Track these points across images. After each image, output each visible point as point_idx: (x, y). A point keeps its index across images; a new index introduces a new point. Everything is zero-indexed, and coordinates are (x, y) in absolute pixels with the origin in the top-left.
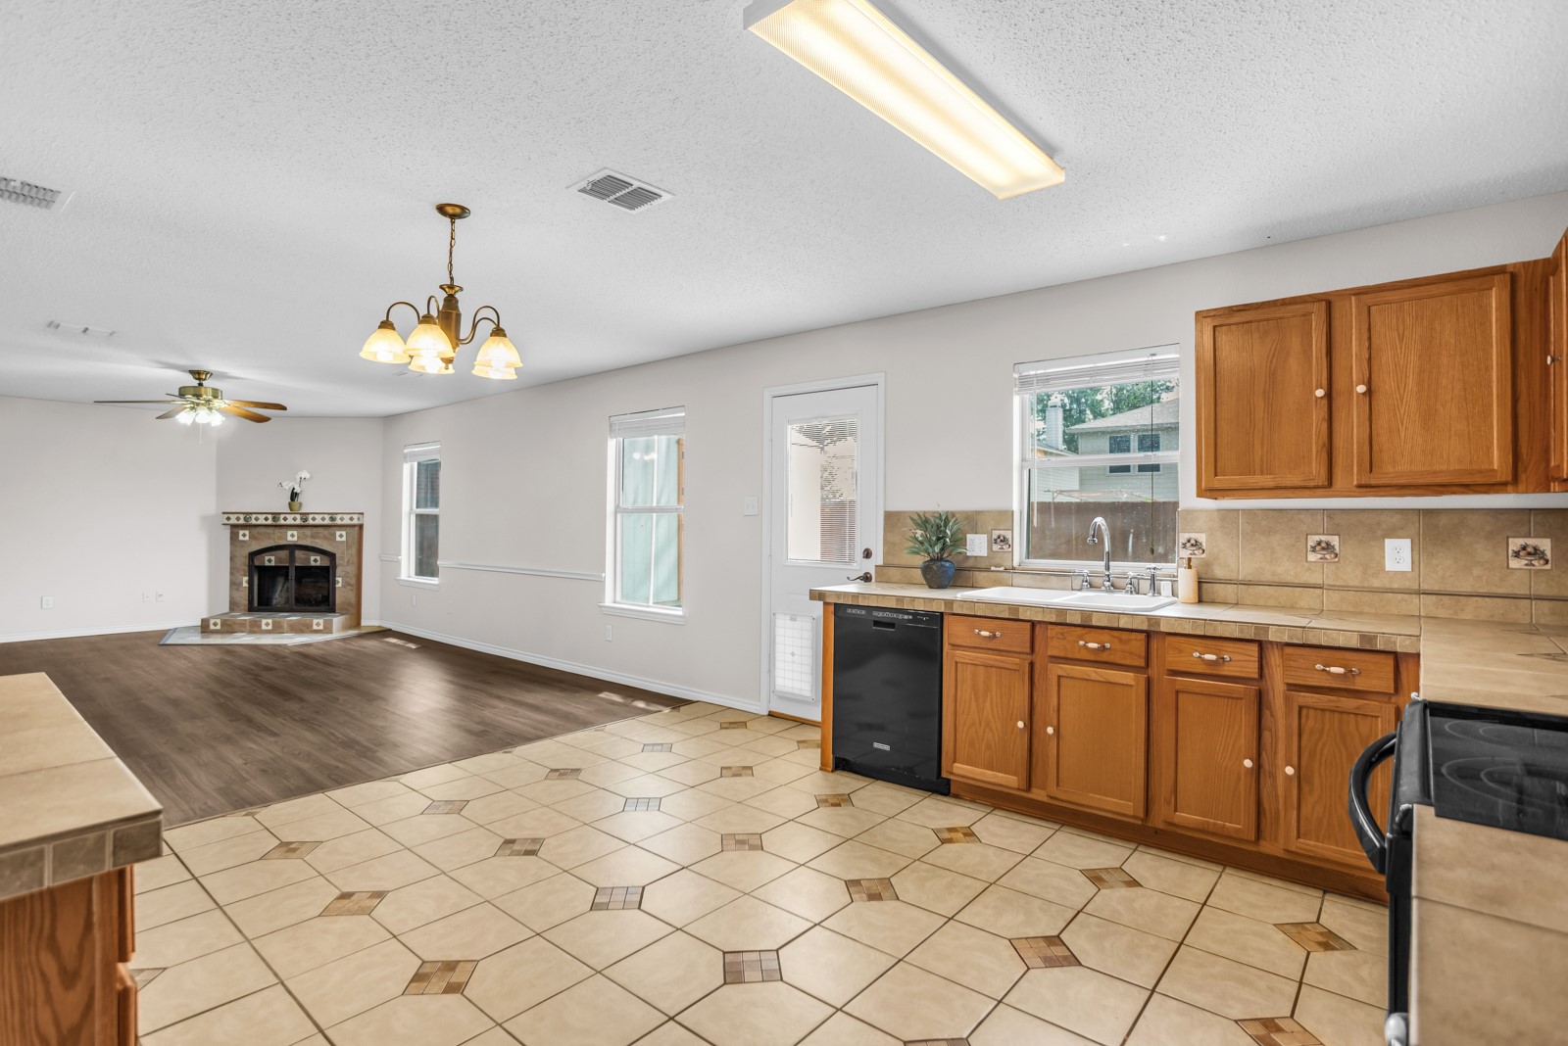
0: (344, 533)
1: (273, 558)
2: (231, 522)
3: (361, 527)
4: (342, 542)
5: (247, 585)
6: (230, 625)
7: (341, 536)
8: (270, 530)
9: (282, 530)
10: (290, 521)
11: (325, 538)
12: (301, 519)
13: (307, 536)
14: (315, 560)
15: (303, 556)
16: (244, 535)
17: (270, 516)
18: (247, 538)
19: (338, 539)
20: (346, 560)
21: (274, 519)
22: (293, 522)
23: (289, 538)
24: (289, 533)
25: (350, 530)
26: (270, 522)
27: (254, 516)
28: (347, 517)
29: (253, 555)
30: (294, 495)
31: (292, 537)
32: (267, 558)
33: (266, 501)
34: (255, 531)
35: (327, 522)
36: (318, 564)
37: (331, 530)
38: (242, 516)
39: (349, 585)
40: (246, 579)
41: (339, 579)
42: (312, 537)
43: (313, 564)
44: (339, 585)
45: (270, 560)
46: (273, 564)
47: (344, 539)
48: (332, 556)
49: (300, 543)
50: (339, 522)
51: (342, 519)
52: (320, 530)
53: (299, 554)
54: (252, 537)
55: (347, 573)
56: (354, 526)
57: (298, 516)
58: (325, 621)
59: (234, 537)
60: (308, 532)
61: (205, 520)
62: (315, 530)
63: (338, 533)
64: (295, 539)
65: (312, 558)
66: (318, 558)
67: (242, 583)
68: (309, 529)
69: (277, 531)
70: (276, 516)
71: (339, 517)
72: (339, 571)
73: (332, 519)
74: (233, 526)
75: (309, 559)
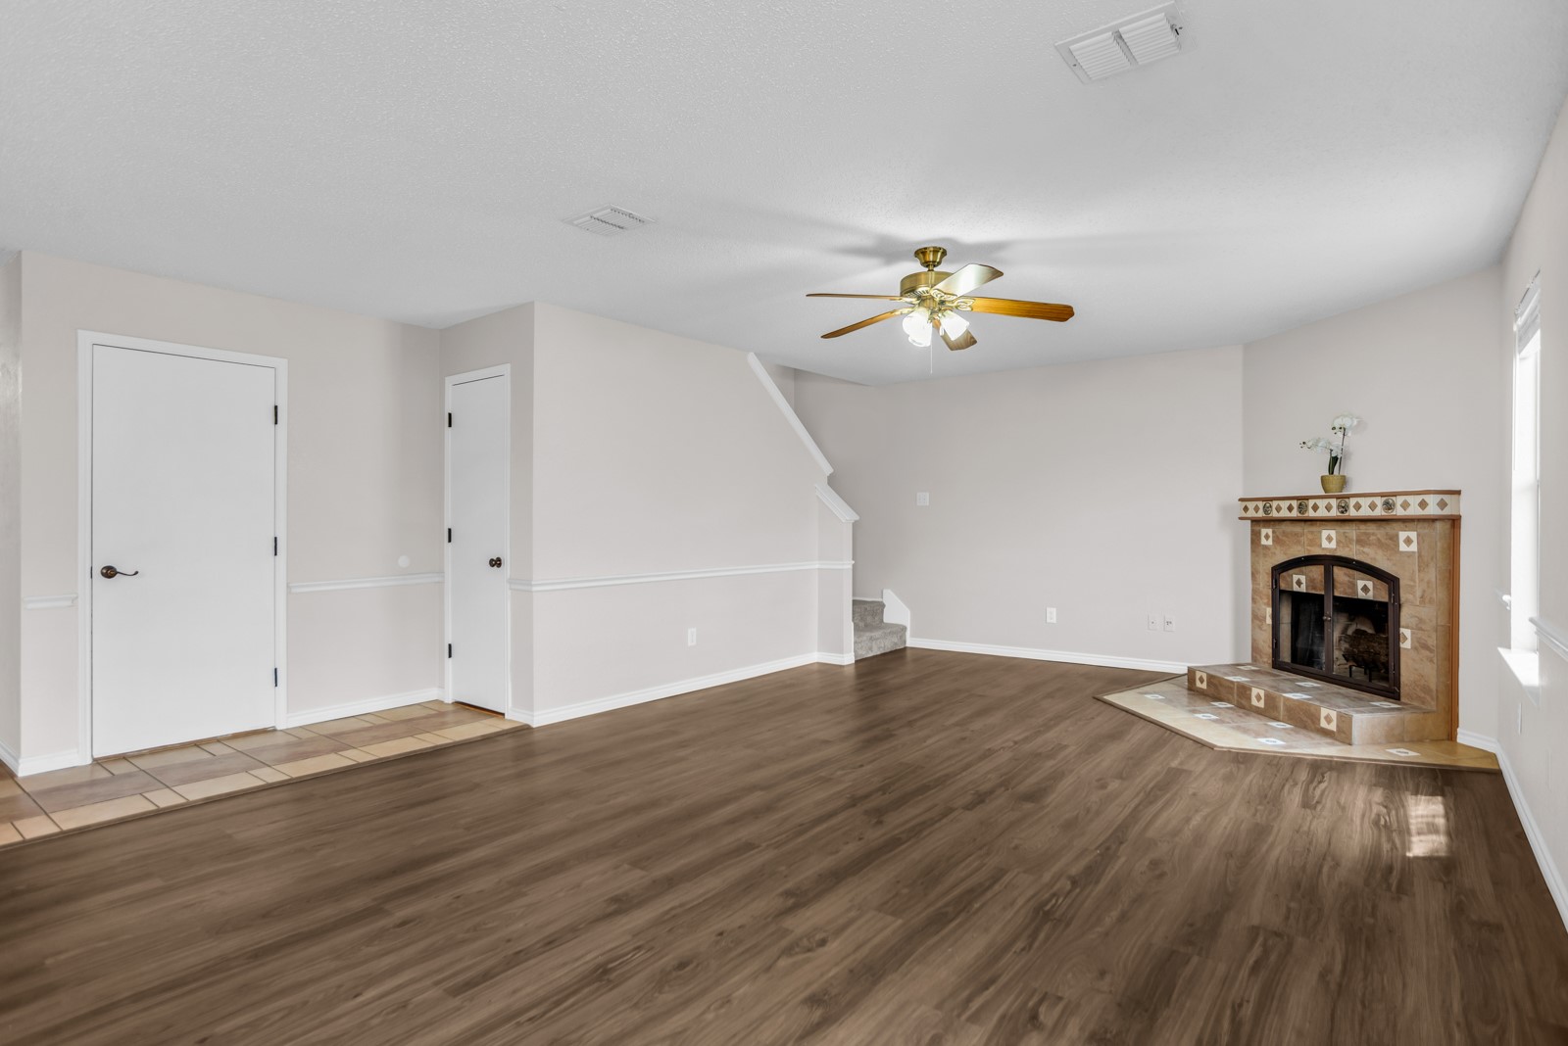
0: (1413, 535)
1: (1303, 578)
2: (1251, 514)
3: (1454, 522)
4: (1410, 555)
5: (1271, 622)
7: (1408, 541)
8: (1297, 528)
9: (1314, 529)
10: (1322, 513)
11: (1380, 545)
12: (1339, 507)
13: (1351, 540)
14: (1365, 588)
15: (1346, 579)
16: (1267, 537)
17: (1294, 503)
18: (1271, 542)
19: (1403, 547)
20: (1418, 593)
21: (1300, 507)
22: (1327, 514)
23: (1325, 544)
24: (1325, 533)
25: (1426, 529)
26: (1295, 514)
27: (1274, 504)
28: (1414, 501)
29: (1277, 572)
30: (1334, 462)
31: (1329, 542)
32: (1295, 577)
34: (1280, 529)
35: (1379, 512)
36: (1370, 596)
37: (1389, 529)
38: (1262, 504)
39: (1425, 645)
40: (1269, 610)
41: (1407, 633)
42: (1359, 542)
43: (1361, 595)
44: (1402, 643)
45: (1299, 581)
46: (1303, 589)
47: (1414, 547)
48: (1391, 581)
49: (1338, 554)
50: (1399, 512)
51: (1405, 505)
52: (1371, 528)
53: (1340, 573)
54: (1277, 539)
55: (1420, 620)
56: (1432, 520)
57: (1334, 502)
59: (1255, 540)
60: (1352, 531)
62: (1363, 528)
63: (1403, 535)
64: (1333, 545)
65: (1360, 584)
66: (1370, 584)
67: (1263, 618)
68: (1353, 526)
69: (1307, 529)
70: (1302, 500)
71: (1399, 500)
72: (1406, 614)
73: (1388, 506)
74: (1253, 521)
75: (1354, 586)
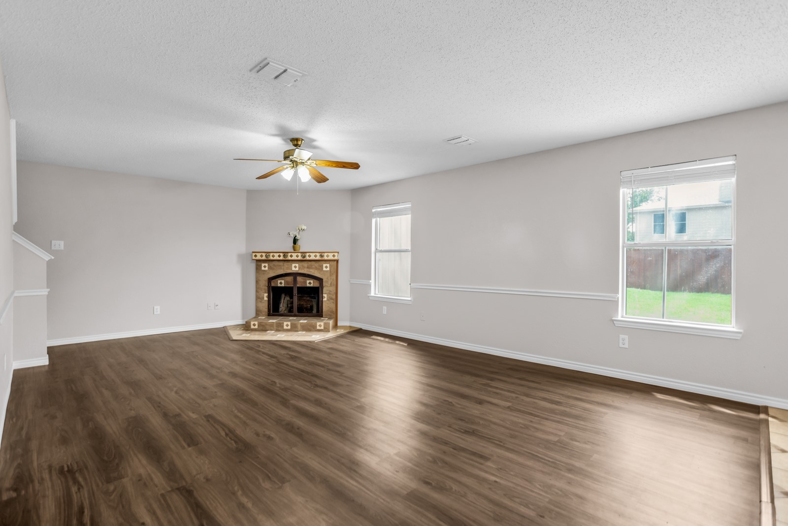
0: (328, 265)
1: (283, 281)
2: (257, 258)
3: (337, 261)
4: (327, 271)
5: (267, 299)
6: (263, 326)
7: (326, 267)
8: (281, 263)
9: (289, 263)
10: (294, 258)
11: (316, 268)
12: (302, 256)
13: (305, 267)
14: (310, 283)
15: (302, 280)
16: (265, 267)
17: (282, 254)
18: (267, 269)
19: (324, 269)
20: (330, 283)
21: (284, 256)
22: (296, 258)
23: (293, 269)
24: (293, 265)
25: (332, 263)
26: (282, 258)
27: (271, 254)
28: (331, 255)
29: (270, 280)
30: (295, 241)
31: (295, 268)
32: (279, 281)
33: (278, 245)
34: (272, 264)
35: (318, 258)
36: (312, 285)
37: (320, 263)
38: (264, 254)
39: (332, 299)
40: (266, 295)
41: (325, 295)
42: (308, 268)
43: (308, 285)
44: (325, 299)
45: (281, 283)
46: (283, 285)
47: (328, 269)
48: (320, 280)
49: (299, 272)
50: (325, 258)
51: (328, 256)
52: (313, 263)
53: (299, 279)
54: (270, 268)
55: (330, 291)
56: (334, 260)
57: (300, 254)
58: (325, 324)
59: (258, 268)
60: (305, 264)
61: (241, 257)
62: (310, 263)
63: (324, 265)
64: (297, 269)
65: (308, 282)
66: (312, 281)
67: (264, 298)
68: (306, 262)
69: (286, 264)
70: (285, 254)
71: (326, 254)
72: (325, 290)
73: (322, 256)
74: (258, 261)
75: (306, 283)
